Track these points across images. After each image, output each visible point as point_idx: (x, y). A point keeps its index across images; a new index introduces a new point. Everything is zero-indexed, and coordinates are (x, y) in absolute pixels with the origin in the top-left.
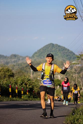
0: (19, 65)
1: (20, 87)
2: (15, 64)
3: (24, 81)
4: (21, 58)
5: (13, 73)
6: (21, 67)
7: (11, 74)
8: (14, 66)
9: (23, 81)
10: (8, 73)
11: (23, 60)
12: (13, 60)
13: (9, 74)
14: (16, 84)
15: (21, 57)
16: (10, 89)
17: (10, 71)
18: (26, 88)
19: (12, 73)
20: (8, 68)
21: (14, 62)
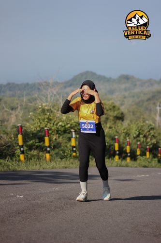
0: (133, 97)
1: (135, 141)
2: (126, 94)
3: (143, 131)
4: (138, 83)
5: (122, 114)
6: (137, 100)
7: (118, 115)
8: (125, 97)
9: (141, 131)
10: (114, 111)
11: (142, 86)
12: (123, 86)
13: (115, 115)
14: (127, 135)
15: (139, 80)
16: (116, 145)
17: (116, 108)
18: (145, 144)
19: (121, 112)
20: (113, 103)
21: (125, 90)
